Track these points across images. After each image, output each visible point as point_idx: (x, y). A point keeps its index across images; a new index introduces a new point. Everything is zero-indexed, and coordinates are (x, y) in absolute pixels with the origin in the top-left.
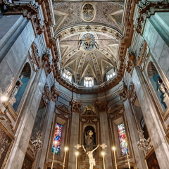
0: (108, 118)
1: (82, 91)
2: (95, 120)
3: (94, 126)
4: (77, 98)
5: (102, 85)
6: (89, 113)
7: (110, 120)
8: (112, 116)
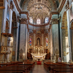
0: (44, 36)
1: (36, 26)
2: (40, 36)
3: (40, 38)
4: (35, 28)
5: (43, 24)
6: (38, 33)
7: (44, 37)
8: (45, 35)
